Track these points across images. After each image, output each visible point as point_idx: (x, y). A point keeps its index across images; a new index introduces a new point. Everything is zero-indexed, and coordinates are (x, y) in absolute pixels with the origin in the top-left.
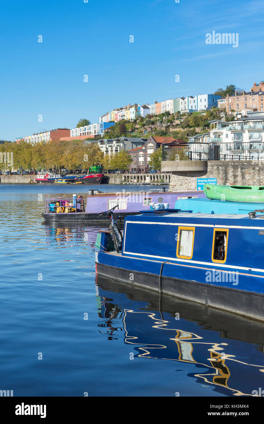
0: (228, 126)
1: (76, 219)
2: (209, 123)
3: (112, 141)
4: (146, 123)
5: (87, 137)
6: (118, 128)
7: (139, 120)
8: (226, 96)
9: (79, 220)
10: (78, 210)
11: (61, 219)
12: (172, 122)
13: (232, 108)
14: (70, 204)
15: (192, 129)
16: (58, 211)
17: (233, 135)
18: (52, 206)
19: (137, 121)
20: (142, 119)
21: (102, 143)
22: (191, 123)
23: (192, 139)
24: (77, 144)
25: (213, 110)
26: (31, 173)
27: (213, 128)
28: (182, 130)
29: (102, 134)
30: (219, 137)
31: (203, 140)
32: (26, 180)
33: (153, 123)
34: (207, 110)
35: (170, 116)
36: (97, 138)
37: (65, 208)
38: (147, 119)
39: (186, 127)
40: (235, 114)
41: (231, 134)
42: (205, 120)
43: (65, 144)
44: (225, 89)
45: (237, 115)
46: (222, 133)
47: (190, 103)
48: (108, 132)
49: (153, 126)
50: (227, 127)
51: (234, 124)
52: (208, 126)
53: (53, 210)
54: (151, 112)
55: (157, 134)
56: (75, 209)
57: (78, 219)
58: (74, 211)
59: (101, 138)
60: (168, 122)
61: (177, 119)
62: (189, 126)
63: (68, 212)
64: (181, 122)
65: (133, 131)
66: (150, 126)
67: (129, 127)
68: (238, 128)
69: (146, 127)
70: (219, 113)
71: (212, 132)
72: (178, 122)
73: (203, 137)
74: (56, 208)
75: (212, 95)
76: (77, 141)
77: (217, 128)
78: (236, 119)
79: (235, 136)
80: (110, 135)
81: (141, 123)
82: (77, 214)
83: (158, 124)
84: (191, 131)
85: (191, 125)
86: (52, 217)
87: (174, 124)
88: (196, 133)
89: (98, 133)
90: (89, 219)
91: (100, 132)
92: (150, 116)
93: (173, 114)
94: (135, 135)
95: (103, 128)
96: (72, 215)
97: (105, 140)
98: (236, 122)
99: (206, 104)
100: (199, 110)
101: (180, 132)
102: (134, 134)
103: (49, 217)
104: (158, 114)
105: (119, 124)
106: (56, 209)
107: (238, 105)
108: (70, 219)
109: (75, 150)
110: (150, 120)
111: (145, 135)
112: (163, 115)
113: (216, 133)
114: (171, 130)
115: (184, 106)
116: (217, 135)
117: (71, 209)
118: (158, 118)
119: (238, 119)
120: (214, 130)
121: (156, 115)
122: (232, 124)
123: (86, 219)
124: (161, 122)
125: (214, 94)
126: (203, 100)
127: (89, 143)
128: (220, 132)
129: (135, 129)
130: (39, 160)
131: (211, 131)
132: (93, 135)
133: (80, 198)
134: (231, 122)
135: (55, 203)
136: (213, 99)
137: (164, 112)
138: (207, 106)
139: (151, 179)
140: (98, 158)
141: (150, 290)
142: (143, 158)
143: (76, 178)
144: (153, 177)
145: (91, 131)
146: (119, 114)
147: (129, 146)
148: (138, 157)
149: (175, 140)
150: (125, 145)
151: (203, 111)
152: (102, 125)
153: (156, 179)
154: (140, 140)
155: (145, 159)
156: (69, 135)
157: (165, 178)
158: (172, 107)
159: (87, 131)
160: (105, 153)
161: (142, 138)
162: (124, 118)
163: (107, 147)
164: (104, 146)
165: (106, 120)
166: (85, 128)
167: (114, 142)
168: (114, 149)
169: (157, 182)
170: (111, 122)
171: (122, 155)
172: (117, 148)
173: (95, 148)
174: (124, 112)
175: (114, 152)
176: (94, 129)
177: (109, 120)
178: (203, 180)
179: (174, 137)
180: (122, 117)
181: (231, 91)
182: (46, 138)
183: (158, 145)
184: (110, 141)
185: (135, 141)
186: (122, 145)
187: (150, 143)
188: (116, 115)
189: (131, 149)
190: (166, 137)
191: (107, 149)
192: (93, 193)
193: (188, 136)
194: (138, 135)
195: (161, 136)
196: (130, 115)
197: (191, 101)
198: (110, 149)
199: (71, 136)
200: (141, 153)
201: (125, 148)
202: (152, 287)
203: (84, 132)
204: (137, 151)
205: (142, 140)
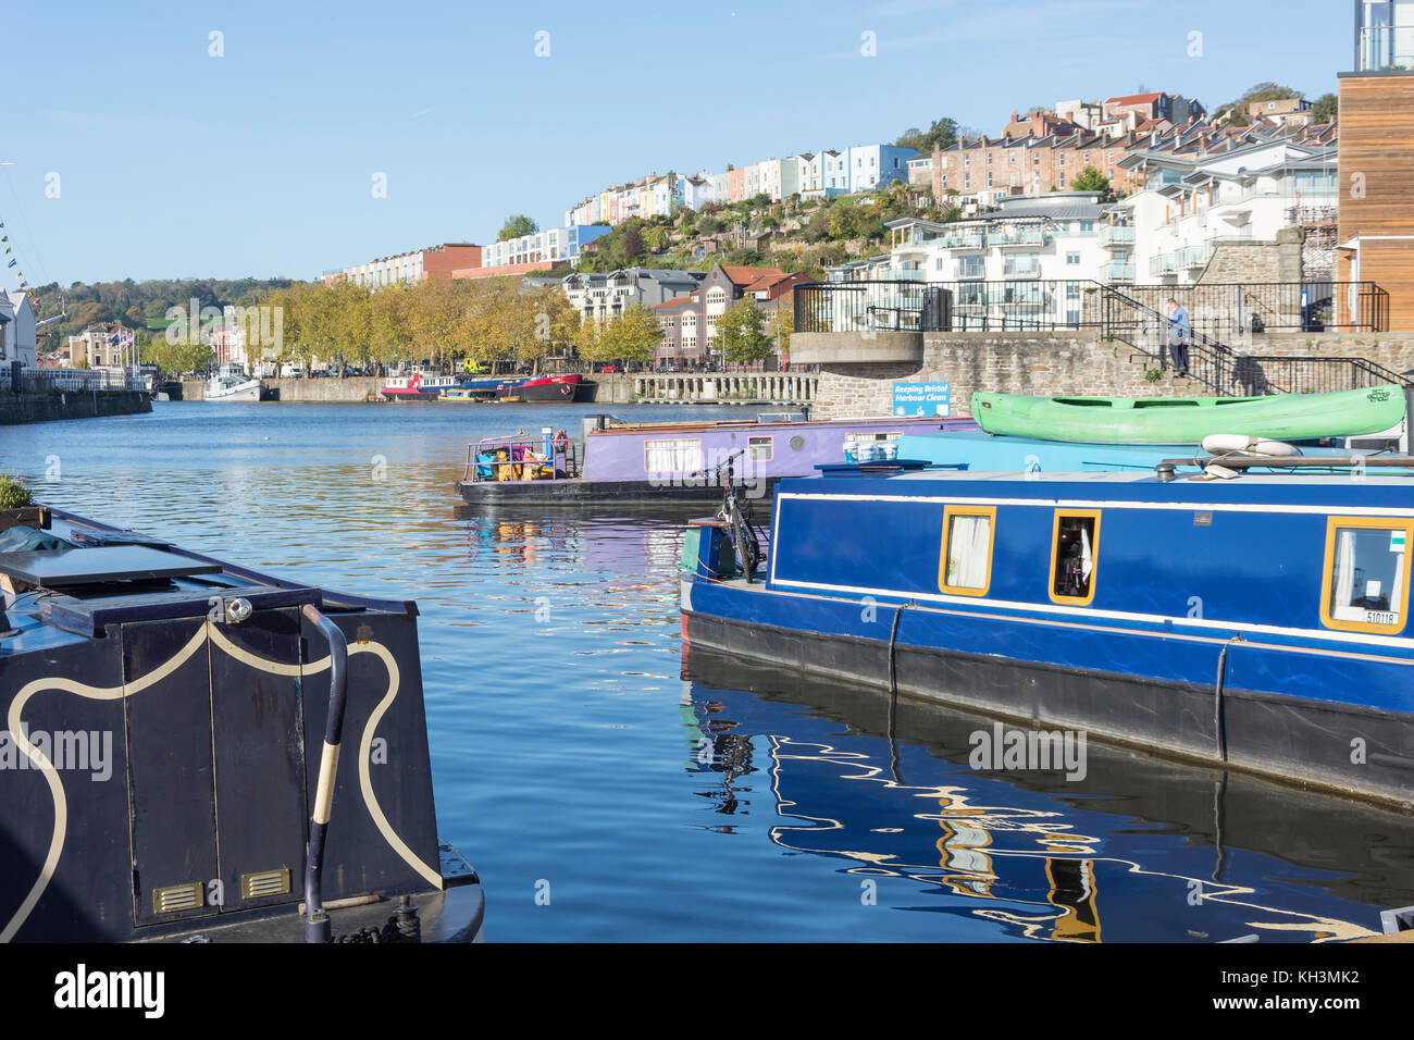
0: (941, 235)
1: (554, 498)
2: (888, 229)
3: (605, 278)
4: (701, 226)
5: (530, 267)
6: (619, 243)
7: (680, 220)
8: (932, 150)
9: (564, 502)
10: (560, 474)
11: (512, 498)
12: (776, 225)
13: (950, 186)
14: (538, 457)
15: (834, 244)
16: (502, 476)
17: (956, 262)
18: (486, 462)
19: (677, 223)
20: (690, 217)
21: (575, 283)
22: (833, 226)
23: (837, 273)
24: (500, 288)
25: (894, 189)
27: (898, 239)
28: (804, 246)
29: (575, 260)
30: (916, 269)
31: (868, 275)
32: (354, 392)
33: (721, 227)
34: (878, 192)
35: (770, 208)
36: (559, 269)
37: (522, 466)
38: (705, 216)
39: (818, 239)
40: (958, 201)
41: (952, 258)
42: (872, 218)
43: (468, 287)
44: (926, 130)
45: (963, 204)
46: (926, 257)
47: (830, 170)
48: (590, 254)
49: (720, 237)
50: (938, 239)
51: (960, 230)
52: (879, 234)
53: (488, 473)
54: (711, 194)
55: (733, 259)
56: (552, 470)
57: (560, 498)
58: (549, 476)
59: (571, 271)
60: (766, 224)
61: (792, 216)
62: (824, 236)
63: (533, 479)
64: (803, 226)
65: (663, 250)
66: (713, 237)
67: (651, 238)
68: (972, 240)
69: (702, 239)
70: (913, 198)
71: (896, 252)
72: (793, 224)
73: (870, 268)
74: (495, 468)
75: (890, 146)
76: (500, 279)
77: (910, 243)
78: (964, 215)
79: (962, 263)
80: (598, 262)
81: (684, 229)
82: (558, 485)
83: (737, 229)
84: (834, 250)
85: (831, 233)
86: (486, 492)
87: (782, 230)
88: (848, 257)
89: (562, 255)
90: (592, 498)
91: (568, 253)
92: (712, 209)
93: (779, 201)
94: (669, 261)
95: (577, 242)
96: (543, 486)
97: (585, 277)
98: (966, 223)
99: (876, 171)
100: (853, 191)
101: (800, 253)
102: (666, 259)
103: (478, 493)
104: (735, 201)
105: (624, 230)
106: (497, 471)
107: (967, 177)
108: (537, 499)
109: (496, 306)
110: (714, 220)
111: (699, 262)
112: (751, 203)
113: (908, 255)
114: (774, 247)
115: (811, 181)
116: (912, 262)
117: (540, 471)
118: (735, 213)
119: (971, 218)
120: (903, 248)
121: (729, 203)
122: (954, 229)
123: (585, 498)
124: (746, 225)
125: (894, 144)
126: (866, 162)
127: (537, 284)
128: (921, 254)
129: (670, 244)
130: (392, 334)
131: (894, 252)
132: (546, 262)
133: (559, 437)
134: (951, 225)
135: (492, 452)
136: (896, 158)
137: (753, 197)
138: (877, 180)
139: (719, 389)
140: (563, 328)
141: (859, 684)
142: (694, 327)
143: (500, 387)
144: (723, 384)
145: (541, 250)
146: (621, 200)
147: (653, 292)
148: (677, 324)
149: (788, 275)
150: (641, 291)
151: (867, 194)
152: (572, 232)
153: (733, 389)
154: (684, 276)
155: (701, 332)
156: (478, 263)
157: (759, 384)
158: (778, 181)
159: (529, 252)
160: (583, 313)
161: (691, 270)
162: (637, 212)
163: (591, 296)
164: (580, 293)
165: (584, 217)
166: (525, 242)
167: (611, 283)
168: (610, 301)
169: (737, 396)
170: (599, 224)
171: (633, 320)
172: (619, 300)
173: (555, 301)
174: (636, 197)
175: (610, 310)
176: (551, 244)
177: (595, 219)
178: (910, 388)
179: (785, 269)
180: (630, 208)
181: (943, 137)
182: (413, 270)
183: (739, 291)
184: (597, 281)
185: (671, 279)
186: (632, 290)
187: (713, 284)
188: (614, 204)
189: (659, 302)
190: (761, 267)
191: (589, 301)
192: (602, 425)
193: (823, 263)
194: (678, 263)
195: (745, 264)
196: (655, 203)
197: (830, 164)
198: (597, 302)
199: (484, 265)
200: (689, 314)
201: (641, 298)
202: (864, 674)
203: (521, 253)
204: (675, 308)
205: (691, 277)
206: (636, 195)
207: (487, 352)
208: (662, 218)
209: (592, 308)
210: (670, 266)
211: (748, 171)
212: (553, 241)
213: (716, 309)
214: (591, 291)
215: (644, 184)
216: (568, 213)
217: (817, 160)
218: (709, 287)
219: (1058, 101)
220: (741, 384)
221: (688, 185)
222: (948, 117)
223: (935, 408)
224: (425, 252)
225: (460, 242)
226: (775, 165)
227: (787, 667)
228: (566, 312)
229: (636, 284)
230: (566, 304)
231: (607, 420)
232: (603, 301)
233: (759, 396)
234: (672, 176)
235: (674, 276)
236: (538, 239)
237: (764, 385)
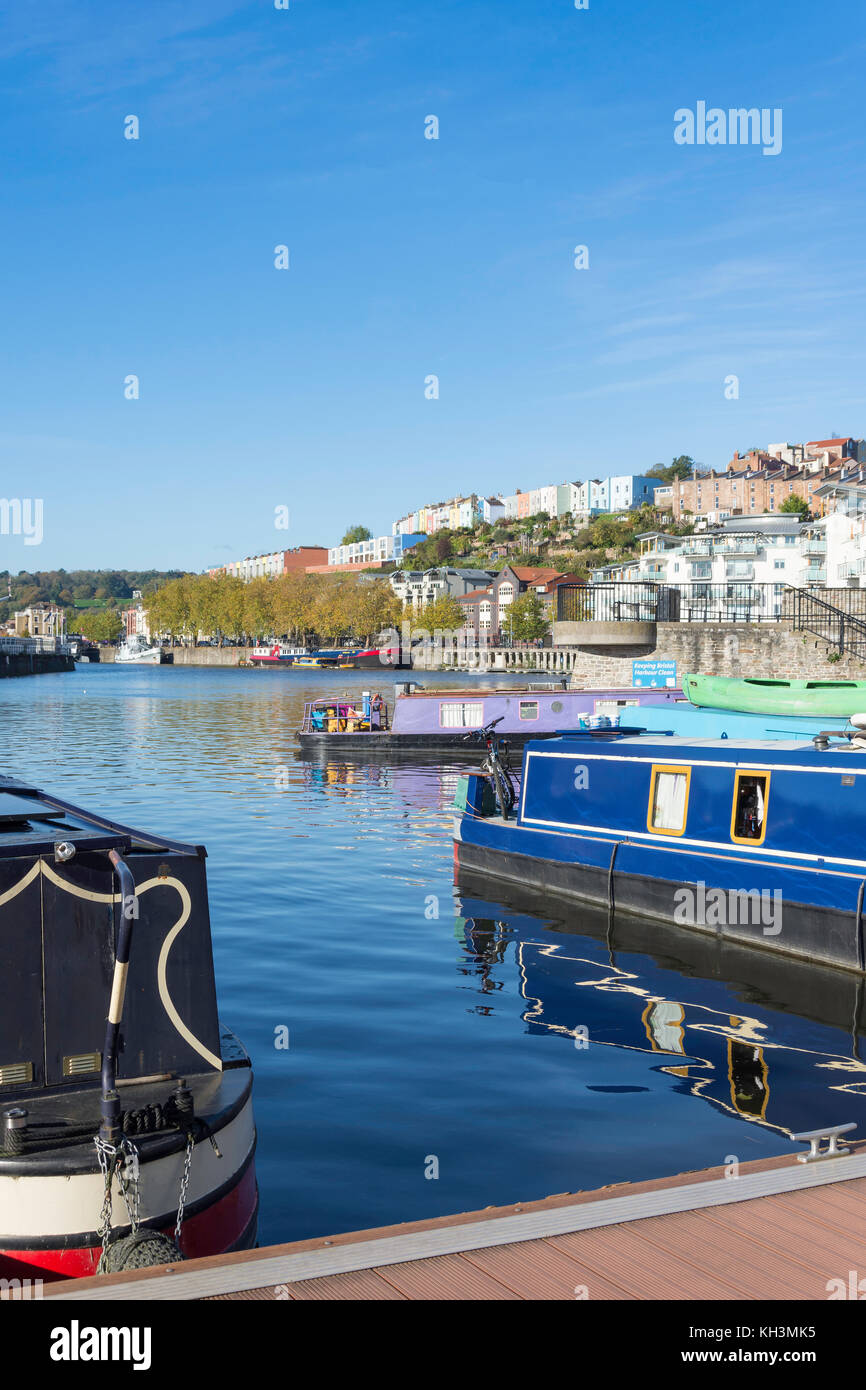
0: (679, 545)
1: (371, 745)
2: (638, 540)
3: (422, 575)
4: (495, 536)
5: (365, 565)
6: (433, 548)
7: (480, 531)
8: (673, 480)
9: (378, 749)
10: (375, 728)
11: (338, 745)
12: (553, 536)
13: (686, 508)
14: (359, 714)
15: (597, 551)
16: (330, 728)
17: (690, 566)
18: (319, 717)
19: (477, 533)
20: (487, 528)
21: (399, 578)
22: (596, 538)
23: (598, 574)
24: (342, 581)
25: (643, 510)
26: (241, 644)
27: (645, 549)
28: (574, 552)
29: (399, 561)
30: (659, 570)
31: (622, 577)
32: (231, 658)
33: (511, 537)
34: (632, 511)
35: (549, 523)
36: (387, 567)
37: (346, 720)
38: (498, 528)
39: (585, 547)
40: (692, 519)
41: (687, 563)
42: (626, 532)
43: (317, 580)
44: (669, 464)
45: (696, 521)
46: (667, 562)
47: (594, 494)
48: (411, 556)
49: (510, 544)
50: (676, 549)
51: (693, 543)
52: (632, 544)
53: (320, 726)
54: (507, 512)
55: (519, 561)
57: (375, 746)
59: (396, 569)
60: (545, 535)
61: (566, 529)
62: (590, 545)
63: (355, 731)
64: (573, 537)
65: (466, 554)
66: (505, 544)
67: (458, 545)
68: (702, 549)
69: (496, 546)
70: (658, 517)
71: (644, 558)
72: (566, 535)
73: (624, 570)
74: (326, 722)
75: (640, 477)
76: (342, 574)
77: (654, 551)
78: (696, 530)
79: (694, 567)
80: (416, 562)
81: (483, 538)
83: (523, 538)
84: (596, 555)
85: (595, 543)
87: (558, 540)
88: (607, 561)
89: (390, 557)
90: (400, 746)
91: (394, 554)
92: (504, 523)
93: (555, 518)
94: (471, 562)
95: (401, 547)
96: (363, 736)
97: (406, 574)
98: (697, 537)
99: (629, 496)
100: (612, 510)
101: (571, 557)
102: (468, 560)
103: (313, 741)
104: (522, 517)
105: (437, 538)
106: (327, 724)
107: (699, 501)
108: (357, 746)
109: (339, 595)
110: (505, 532)
111: (494, 563)
112: (534, 519)
113: (654, 560)
114: (551, 552)
115: (580, 505)
116: (656, 565)
117: (359, 725)
118: (521, 526)
119: (702, 532)
120: (648, 555)
121: (517, 518)
122: (689, 541)
123: (394, 746)
124: (530, 536)
125: (644, 475)
126: (622, 489)
127: (370, 578)
128: (663, 560)
129: (471, 549)
130: (259, 615)
131: (642, 557)
132: (378, 561)
133: (376, 699)
134: (686, 538)
135: (325, 710)
136: (645, 486)
137: (535, 514)
138: (631, 503)
139: (507, 660)
140: (389, 612)
141: (586, 901)
142: (489, 613)
143: (340, 657)
144: (510, 657)
145: (374, 552)
146: (435, 515)
147: (458, 586)
148: (477, 611)
149: (560, 574)
150: (449, 585)
151: (623, 513)
152: (398, 539)
153: (518, 661)
154: (482, 574)
155: (494, 616)
156: (325, 561)
157: (538, 657)
158: (554, 502)
159: (364, 554)
160: (405, 602)
161: (487, 569)
162: (447, 525)
163: (411, 588)
164: (402, 585)
165: (407, 528)
166: (361, 546)
167: (426, 578)
168: (425, 592)
169: (521, 666)
170: (418, 533)
171: (442, 606)
172: (432, 591)
173: (384, 591)
174: (447, 513)
175: (425, 599)
176: (382, 548)
177: (414, 530)
178: (646, 664)
179: (559, 569)
180: (442, 522)
181: (682, 470)
182: (276, 566)
183: (523, 586)
184: (416, 577)
185: (472, 576)
186: (442, 584)
187: (504, 580)
188: (430, 518)
189: (462, 593)
190: (541, 568)
191: (410, 592)
192: (408, 690)
193: (588, 566)
194: (478, 564)
195: (529, 565)
196: (460, 518)
197: (594, 490)
198: (415, 593)
199: (330, 563)
200: (485, 603)
201: (449, 590)
202: (591, 894)
203: (359, 554)
204: (475, 599)
205: (487, 575)
206: (447, 512)
207: (331, 629)
208: (466, 529)
209: (411, 597)
210: (471, 566)
211: (533, 494)
212: (382, 546)
213: (505, 599)
214: (411, 585)
215: (453, 503)
216: (394, 525)
217: (585, 487)
218: (502, 582)
219: (770, 443)
220: (524, 657)
221: (487, 505)
222: (686, 455)
223: (665, 682)
224: (285, 552)
225: (313, 546)
226: (553, 490)
227: (532, 887)
228: (391, 599)
229: (446, 580)
230: (392, 594)
231: (412, 687)
232: (420, 592)
233: (538, 666)
234: (474, 498)
235: (475, 574)
236: (372, 544)
237: (541, 659)
